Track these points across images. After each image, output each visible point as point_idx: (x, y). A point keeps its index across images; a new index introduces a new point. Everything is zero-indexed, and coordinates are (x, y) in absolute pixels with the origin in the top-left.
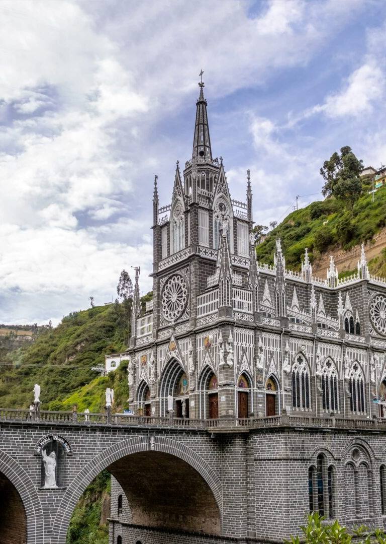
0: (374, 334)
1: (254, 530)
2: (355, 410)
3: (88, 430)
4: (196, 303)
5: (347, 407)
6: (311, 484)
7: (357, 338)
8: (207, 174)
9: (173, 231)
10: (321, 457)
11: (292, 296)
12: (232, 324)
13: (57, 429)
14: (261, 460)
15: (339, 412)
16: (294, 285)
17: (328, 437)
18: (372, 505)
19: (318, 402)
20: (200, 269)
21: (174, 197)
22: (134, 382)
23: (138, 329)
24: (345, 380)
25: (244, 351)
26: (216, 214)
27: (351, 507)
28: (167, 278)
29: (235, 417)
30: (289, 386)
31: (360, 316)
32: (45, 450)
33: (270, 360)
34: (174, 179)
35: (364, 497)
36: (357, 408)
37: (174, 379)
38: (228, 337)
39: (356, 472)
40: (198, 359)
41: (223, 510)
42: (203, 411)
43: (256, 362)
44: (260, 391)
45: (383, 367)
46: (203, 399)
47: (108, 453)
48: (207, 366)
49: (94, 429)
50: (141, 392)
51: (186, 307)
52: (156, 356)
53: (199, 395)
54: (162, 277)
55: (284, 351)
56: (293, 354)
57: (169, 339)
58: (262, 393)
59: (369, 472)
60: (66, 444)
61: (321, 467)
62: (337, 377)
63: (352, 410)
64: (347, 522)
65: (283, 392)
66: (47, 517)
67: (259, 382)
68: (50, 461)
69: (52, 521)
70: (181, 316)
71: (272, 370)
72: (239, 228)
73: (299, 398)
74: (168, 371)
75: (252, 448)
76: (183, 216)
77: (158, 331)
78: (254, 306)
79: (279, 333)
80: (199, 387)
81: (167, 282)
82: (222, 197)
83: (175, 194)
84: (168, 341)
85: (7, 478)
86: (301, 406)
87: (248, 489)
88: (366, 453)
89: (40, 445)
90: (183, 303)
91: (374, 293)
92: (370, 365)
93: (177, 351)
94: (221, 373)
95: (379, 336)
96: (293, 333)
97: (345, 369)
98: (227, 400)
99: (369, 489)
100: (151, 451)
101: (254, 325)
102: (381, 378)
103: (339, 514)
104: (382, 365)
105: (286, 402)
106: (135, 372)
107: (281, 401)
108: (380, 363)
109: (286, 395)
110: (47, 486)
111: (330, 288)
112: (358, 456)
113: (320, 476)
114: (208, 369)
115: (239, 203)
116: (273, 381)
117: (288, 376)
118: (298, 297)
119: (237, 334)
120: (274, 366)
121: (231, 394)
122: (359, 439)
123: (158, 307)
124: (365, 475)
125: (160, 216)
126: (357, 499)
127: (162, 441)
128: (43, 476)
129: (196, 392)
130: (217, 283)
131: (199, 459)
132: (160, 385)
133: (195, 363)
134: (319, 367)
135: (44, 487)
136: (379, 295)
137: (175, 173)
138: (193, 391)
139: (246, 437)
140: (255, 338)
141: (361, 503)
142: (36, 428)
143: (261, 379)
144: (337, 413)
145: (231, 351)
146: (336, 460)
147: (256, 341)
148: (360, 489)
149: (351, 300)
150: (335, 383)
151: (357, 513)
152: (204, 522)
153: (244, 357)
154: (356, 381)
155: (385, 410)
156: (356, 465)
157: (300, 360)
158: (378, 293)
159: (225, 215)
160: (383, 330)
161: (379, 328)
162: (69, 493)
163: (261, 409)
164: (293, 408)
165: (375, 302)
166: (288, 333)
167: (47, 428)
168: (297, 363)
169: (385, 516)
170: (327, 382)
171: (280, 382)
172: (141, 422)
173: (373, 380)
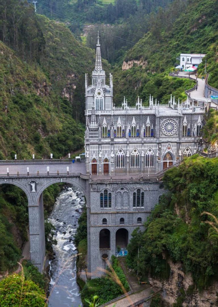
0: (163, 136)
3: (42, 178)
7: (152, 139)
10: (105, 190)
11: (132, 120)
12: (88, 145)
15: (139, 167)
18: (129, 204)
25: (94, 152)
26: (96, 97)
27: (119, 205)
29: (89, 172)
32: (31, 183)
33: (105, 153)
36: (150, 165)
38: (87, 148)
39: (122, 195)
43: (99, 155)
47: (48, 183)
58: (101, 164)
61: (106, 193)
63: (146, 165)
65: (111, 163)
66: (33, 198)
68: (33, 185)
71: (106, 156)
72: (106, 99)
78: (99, 136)
86: (120, 166)
88: (127, 189)
96: (116, 143)
99: (128, 199)
100: (62, 182)
101: (99, 143)
103: (113, 206)
104: (166, 148)
107: (110, 166)
110: (33, 191)
112: (124, 190)
113: (106, 196)
116: (106, 160)
118: (135, 120)
121: (88, 166)
122: (123, 185)
124: (126, 195)
127: (65, 180)
128: (31, 189)
141: (124, 203)
142: (28, 178)
143: (101, 160)
145: (88, 153)
146: (112, 191)
148: (124, 199)
150: (138, 157)
151: (122, 206)
153: (94, 154)
154: (150, 156)
155: (168, 164)
156: (122, 193)
157: (120, 151)
158: (167, 119)
159: (101, 96)
160: (169, 134)
161: (167, 133)
162: (38, 193)
163: (100, 169)
164: (116, 168)
165: (165, 123)
166: (113, 144)
167: (31, 178)
168: (119, 152)
169: (134, 208)
170: (134, 157)
171: (110, 159)
172: (58, 175)
173: (157, 155)
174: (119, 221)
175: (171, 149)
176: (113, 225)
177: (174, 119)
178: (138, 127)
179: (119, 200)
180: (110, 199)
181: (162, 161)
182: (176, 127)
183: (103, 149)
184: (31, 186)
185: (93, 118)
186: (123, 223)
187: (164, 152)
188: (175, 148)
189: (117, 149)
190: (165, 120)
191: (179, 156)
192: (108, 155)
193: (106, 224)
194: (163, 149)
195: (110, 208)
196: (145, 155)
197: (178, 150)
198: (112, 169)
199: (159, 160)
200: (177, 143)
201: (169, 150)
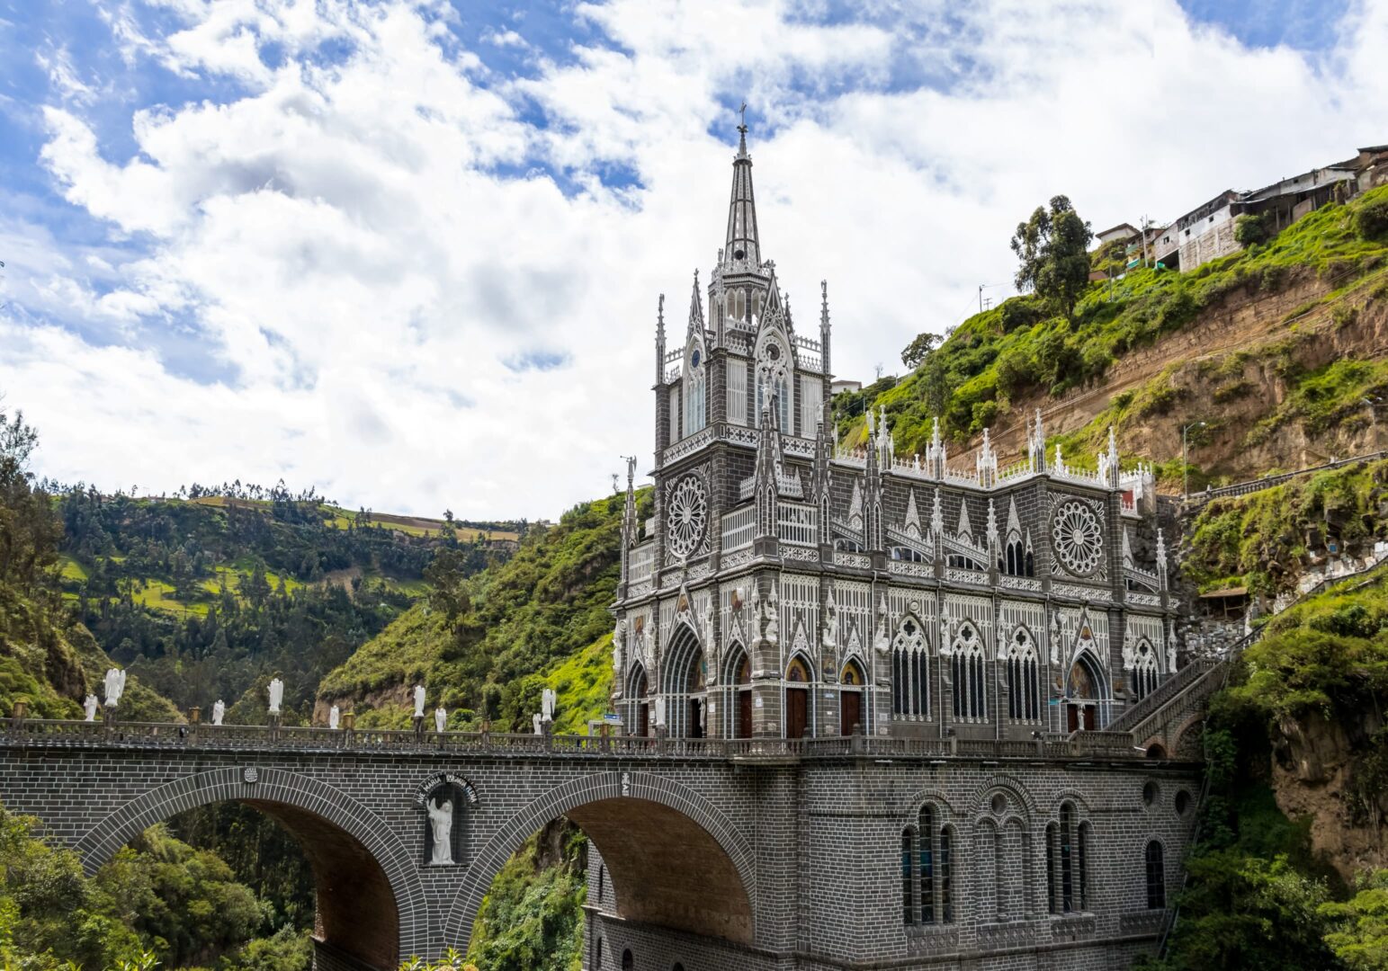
0: (1061, 573)
1: (807, 939)
2: (1019, 716)
3: (508, 763)
4: (720, 528)
5: (1000, 711)
6: (908, 859)
7: (1025, 583)
8: (749, 291)
9: (689, 395)
10: (927, 810)
11: (906, 506)
12: (775, 569)
13: (453, 762)
14: (820, 815)
15: (986, 721)
16: (912, 485)
17: (941, 775)
18: (1030, 898)
19: (944, 703)
20: (728, 465)
21: (690, 335)
22: (624, 663)
23: (631, 567)
24: (998, 661)
25: (799, 615)
26: (761, 365)
27: (988, 902)
28: (675, 480)
29: (779, 735)
30: (886, 676)
31: (1033, 542)
32: (434, 800)
33: (849, 630)
34: (689, 302)
35: (1015, 882)
36: (1024, 713)
37: (687, 660)
38: (769, 591)
39: (998, 837)
40: (722, 629)
41: (756, 902)
42: (729, 721)
43: (821, 635)
44: (830, 687)
45: (1078, 634)
46: (729, 699)
47: (545, 801)
48: (736, 641)
49: (519, 762)
50: (635, 682)
51: (704, 534)
52: (656, 619)
53: (722, 693)
54: (669, 479)
55: (876, 613)
56: (897, 616)
57: (678, 589)
58: (832, 691)
59: (1024, 836)
60: (469, 788)
61: (929, 829)
62: (983, 656)
63: (1012, 716)
64: (979, 929)
65: (875, 688)
66: (434, 916)
67: (828, 671)
68: (443, 818)
69: (444, 922)
70: (697, 550)
71: (854, 648)
72: (803, 386)
73: (906, 697)
74: (676, 648)
75: (805, 792)
76: (703, 370)
77: (662, 574)
78: (819, 533)
79: (867, 579)
80: (722, 679)
81: (675, 488)
82: (772, 333)
83: (691, 331)
84: (675, 594)
85: (365, 849)
86: (911, 712)
87: (799, 865)
88: (1019, 800)
89: (423, 791)
90: (701, 527)
91: (1060, 498)
92: (1050, 633)
93: (690, 612)
94: (756, 656)
96: (894, 579)
97: (998, 641)
98: (765, 706)
99: (1025, 867)
100: (622, 799)
101: (820, 567)
102: (1072, 656)
103: (962, 913)
104: (1074, 632)
105: (879, 705)
106: (624, 645)
107: (871, 705)
108: (1071, 627)
109: (879, 694)
110: (435, 861)
111: (981, 489)
112: (1004, 807)
113: (927, 845)
114: (736, 647)
115: (807, 341)
116: (856, 669)
117: (884, 657)
118: (918, 508)
119: (787, 586)
120: (857, 641)
121: (773, 694)
122: (1005, 776)
123: (662, 531)
124: (1015, 841)
125: (668, 368)
126: (999, 886)
127: (643, 780)
128: (429, 845)
129: (718, 688)
130: (752, 494)
131: (712, 812)
132: (663, 671)
133: (717, 636)
134: (946, 641)
135: (432, 863)
136: (1072, 502)
137: (691, 291)
138: (713, 685)
139: (798, 771)
140: (821, 591)
141: (1007, 893)
142: (417, 762)
143: (831, 666)
144: (983, 723)
145: (774, 617)
146: (958, 815)
147: (822, 597)
148: (1007, 868)
149: (1018, 511)
150: (980, 668)
151: (1000, 910)
152: (727, 922)
153: (800, 628)
154: (1022, 662)
155: (1081, 716)
156: (999, 825)
157: (910, 628)
158: (1069, 497)
159: (779, 365)
160: (1079, 567)
161: (1071, 563)
162: (474, 874)
163: (827, 720)
164: (895, 718)
165: (1062, 514)
166: (885, 580)
167: (439, 760)
168: (903, 634)
169: (1055, 918)
170: (963, 666)
171: (868, 669)
172: (605, 748)
173: (1055, 662)
175: (1092, 641)
177: (1092, 503)
182: (1098, 541)
187: (1069, 656)
188: (1106, 635)
191: (1124, 672)
192: (861, 642)
194: (1068, 637)
195: (950, 927)
197: (1117, 643)
198: (879, 721)
199: (1058, 685)
200: (1108, 610)
201: (1086, 644)
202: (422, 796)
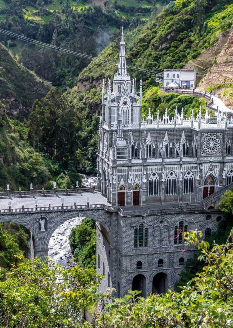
0: (205, 155)
3: (54, 212)
5: (180, 192)
6: (136, 235)
7: (191, 159)
10: (141, 225)
11: (164, 136)
12: (115, 167)
13: (43, 213)
15: (176, 194)
19: (162, 192)
25: (122, 176)
26: (122, 107)
27: (157, 242)
30: (146, 187)
31: (197, 147)
32: (40, 220)
33: (136, 178)
35: (165, 238)
36: (188, 191)
39: (161, 229)
43: (128, 180)
45: (208, 170)
47: (62, 219)
48: (110, 179)
49: (57, 212)
51: (107, 149)
58: (130, 192)
59: (169, 229)
60: (47, 217)
61: (143, 228)
62: (176, 179)
63: (184, 192)
64: (154, 248)
65: (143, 190)
68: (42, 223)
71: (137, 182)
72: (134, 110)
73: (152, 191)
78: (128, 156)
79: (141, 165)
82: (125, 98)
86: (153, 194)
88: (167, 222)
92: (197, 172)
95: (208, 155)
96: (149, 164)
99: (168, 235)
101: (128, 165)
102: (206, 176)
103: (150, 245)
104: (207, 169)
105: (143, 194)
107: (141, 194)
109: (143, 192)
110: (41, 230)
112: (163, 223)
113: (141, 232)
116: (138, 186)
118: (168, 136)
119: (119, 170)
121: (115, 194)
122: (163, 217)
124: (166, 230)
126: (161, 239)
127: (84, 213)
128: (40, 228)
136: (210, 135)
140: (128, 170)
141: (163, 240)
142: (36, 213)
143: (130, 187)
145: (115, 178)
146: (149, 226)
147: (128, 172)
148: (163, 235)
150: (175, 182)
151: (160, 244)
153: (122, 179)
154: (189, 179)
155: (209, 189)
156: (161, 227)
157: (154, 175)
158: (209, 133)
159: (127, 106)
160: (211, 152)
161: (208, 151)
162: (49, 233)
163: (129, 199)
164: (149, 196)
165: (207, 138)
166: (145, 166)
167: (40, 213)
168: (152, 176)
169: (176, 245)
170: (170, 182)
171: (141, 186)
172: (76, 208)
173: (198, 179)
174: (157, 263)
175: (213, 171)
176: (150, 269)
177: (218, 134)
178: (171, 144)
179: (158, 236)
180: (147, 236)
181: (203, 186)
182: (219, 144)
183: (133, 173)
184: (40, 224)
185: (120, 133)
186: (162, 266)
187: (205, 175)
188: (218, 169)
189: (150, 172)
190: (207, 134)
191: (223, 179)
192: (139, 180)
193: (141, 268)
194: (204, 171)
195: (146, 248)
196: (183, 179)
198: (143, 198)
199: (199, 184)
200: (220, 163)
201: (211, 172)
202: (38, 219)
